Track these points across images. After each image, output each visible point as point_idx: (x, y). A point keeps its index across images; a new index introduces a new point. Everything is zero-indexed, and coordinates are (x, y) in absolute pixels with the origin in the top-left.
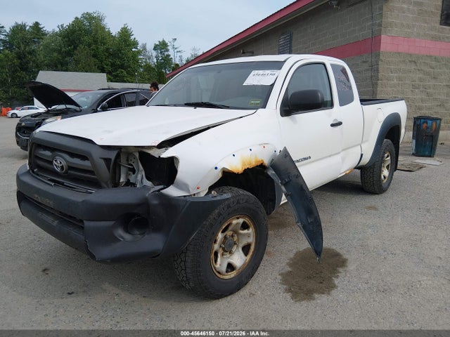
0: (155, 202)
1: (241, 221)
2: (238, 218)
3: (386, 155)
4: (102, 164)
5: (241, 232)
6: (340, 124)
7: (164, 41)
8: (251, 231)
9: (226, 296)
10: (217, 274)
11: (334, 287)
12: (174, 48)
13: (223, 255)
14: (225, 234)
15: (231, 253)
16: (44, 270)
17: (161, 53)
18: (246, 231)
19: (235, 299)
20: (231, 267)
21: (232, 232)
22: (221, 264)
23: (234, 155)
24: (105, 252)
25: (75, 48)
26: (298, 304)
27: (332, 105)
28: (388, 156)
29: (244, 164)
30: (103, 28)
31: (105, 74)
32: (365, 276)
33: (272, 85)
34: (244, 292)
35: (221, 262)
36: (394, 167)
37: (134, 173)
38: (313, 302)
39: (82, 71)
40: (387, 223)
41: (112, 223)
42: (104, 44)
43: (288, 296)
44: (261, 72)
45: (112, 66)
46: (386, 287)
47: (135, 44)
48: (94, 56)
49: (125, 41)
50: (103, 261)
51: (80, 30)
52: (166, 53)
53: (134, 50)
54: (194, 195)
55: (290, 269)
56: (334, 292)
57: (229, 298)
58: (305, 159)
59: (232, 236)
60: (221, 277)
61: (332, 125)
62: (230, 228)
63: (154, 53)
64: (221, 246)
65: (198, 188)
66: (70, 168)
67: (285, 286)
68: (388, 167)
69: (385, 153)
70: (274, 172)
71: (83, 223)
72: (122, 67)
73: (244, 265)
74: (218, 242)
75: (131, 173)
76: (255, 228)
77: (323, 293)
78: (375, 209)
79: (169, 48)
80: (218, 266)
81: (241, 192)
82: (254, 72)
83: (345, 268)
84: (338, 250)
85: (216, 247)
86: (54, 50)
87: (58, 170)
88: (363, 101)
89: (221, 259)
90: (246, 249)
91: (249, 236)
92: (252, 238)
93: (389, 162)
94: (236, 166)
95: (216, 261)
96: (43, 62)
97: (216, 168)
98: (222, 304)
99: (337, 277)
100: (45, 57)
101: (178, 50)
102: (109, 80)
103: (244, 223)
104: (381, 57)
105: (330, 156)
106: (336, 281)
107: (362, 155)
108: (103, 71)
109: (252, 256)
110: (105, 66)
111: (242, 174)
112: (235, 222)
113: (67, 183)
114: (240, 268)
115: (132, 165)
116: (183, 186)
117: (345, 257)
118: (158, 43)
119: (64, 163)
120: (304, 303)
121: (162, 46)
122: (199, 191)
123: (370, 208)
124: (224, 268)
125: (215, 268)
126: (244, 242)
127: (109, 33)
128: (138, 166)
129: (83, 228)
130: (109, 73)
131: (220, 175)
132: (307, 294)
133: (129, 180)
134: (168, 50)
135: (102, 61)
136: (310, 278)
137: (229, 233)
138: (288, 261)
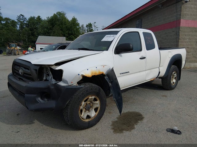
0: (53, 87)
1: (93, 97)
2: (92, 96)
3: (174, 73)
4: (34, 71)
5: (94, 102)
6: (145, 58)
7: (90, 23)
8: (98, 102)
9: (85, 129)
10: (82, 119)
11: (134, 128)
12: (95, 26)
13: (85, 111)
14: (86, 102)
15: (89, 110)
16: (18, 114)
17: (89, 28)
18: (96, 102)
19: (89, 131)
20: (88, 117)
21: (90, 102)
22: (84, 115)
23: (88, 70)
24: (33, 107)
25: (53, 27)
26: (115, 134)
27: (141, 50)
28: (175, 73)
29: (92, 73)
30: (65, 18)
31: (65, 38)
32: (149, 125)
33: (112, 41)
34: (93, 128)
35: (84, 114)
36: (178, 78)
37: (49, 76)
38: (121, 134)
39: (56, 36)
40: (169, 103)
41: (36, 95)
42: (65, 25)
43: (112, 131)
44: (109, 36)
45: (68, 34)
46: (157, 130)
47: (78, 25)
48: (61, 30)
49: (74, 24)
50: (32, 110)
51: (55, 19)
52: (91, 28)
53: (77, 27)
54: (71, 85)
55: (117, 120)
56: (133, 131)
57: (87, 130)
58: (126, 73)
59: (90, 104)
60: (84, 120)
61: (140, 58)
62: (88, 100)
63: (86, 29)
64: (84, 108)
65: (72, 83)
66: (24, 73)
67: (112, 127)
68: (175, 78)
69: (173, 72)
70: (107, 77)
71: (24, 95)
72: (72, 34)
73: (95, 116)
74: (82, 106)
75: (48, 76)
76: (100, 100)
77: (128, 131)
78: (166, 96)
79: (93, 26)
80: (82, 116)
81: (94, 85)
82: (107, 36)
83: (142, 121)
84: (142, 113)
85: (81, 107)
86: (46, 28)
87: (21, 74)
88: (160, 48)
89: (84, 113)
90: (96, 110)
91: (97, 104)
92: (99, 105)
93: (176, 76)
94: (89, 74)
95: (81, 114)
96: (41, 32)
97: (79, 75)
98: (83, 132)
99: (137, 125)
100: (41, 30)
101: (96, 27)
102: (67, 40)
103: (95, 98)
104: (181, 29)
105: (139, 72)
106: (135, 126)
107: (159, 72)
108: (64, 36)
109: (99, 113)
110: (65, 34)
111: (91, 77)
112: (90, 97)
113: (24, 79)
114: (93, 117)
115: (48, 73)
116: (66, 82)
117: (143, 116)
118: (88, 24)
119: (22, 71)
120: (118, 134)
121: (90, 25)
122: (72, 84)
123: (163, 96)
124: (85, 117)
125: (81, 116)
126: (95, 106)
127: (68, 20)
128: (50, 73)
129: (24, 96)
130: (67, 37)
131: (81, 78)
132: (120, 131)
133: (47, 79)
134: (92, 27)
135: (64, 32)
136: (125, 124)
137: (88, 102)
138: (117, 116)
